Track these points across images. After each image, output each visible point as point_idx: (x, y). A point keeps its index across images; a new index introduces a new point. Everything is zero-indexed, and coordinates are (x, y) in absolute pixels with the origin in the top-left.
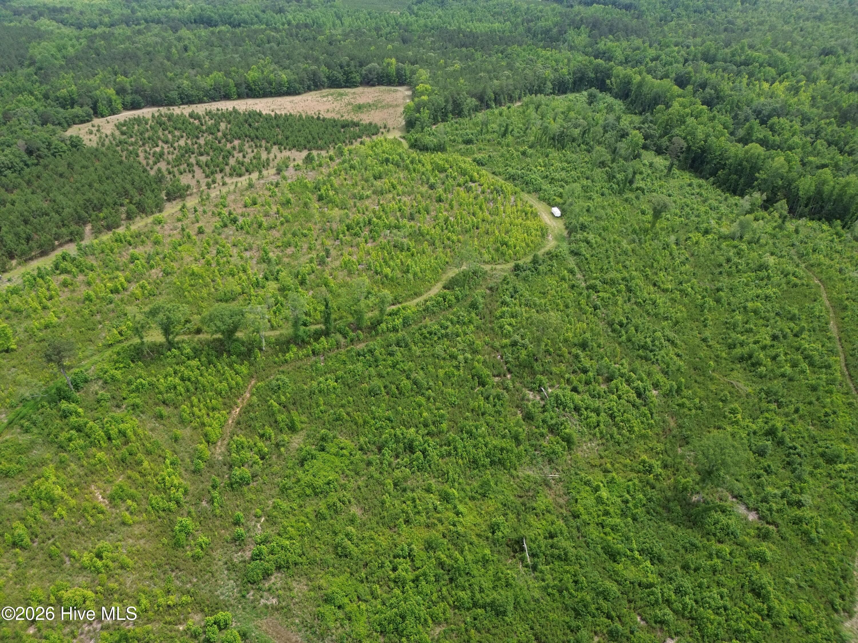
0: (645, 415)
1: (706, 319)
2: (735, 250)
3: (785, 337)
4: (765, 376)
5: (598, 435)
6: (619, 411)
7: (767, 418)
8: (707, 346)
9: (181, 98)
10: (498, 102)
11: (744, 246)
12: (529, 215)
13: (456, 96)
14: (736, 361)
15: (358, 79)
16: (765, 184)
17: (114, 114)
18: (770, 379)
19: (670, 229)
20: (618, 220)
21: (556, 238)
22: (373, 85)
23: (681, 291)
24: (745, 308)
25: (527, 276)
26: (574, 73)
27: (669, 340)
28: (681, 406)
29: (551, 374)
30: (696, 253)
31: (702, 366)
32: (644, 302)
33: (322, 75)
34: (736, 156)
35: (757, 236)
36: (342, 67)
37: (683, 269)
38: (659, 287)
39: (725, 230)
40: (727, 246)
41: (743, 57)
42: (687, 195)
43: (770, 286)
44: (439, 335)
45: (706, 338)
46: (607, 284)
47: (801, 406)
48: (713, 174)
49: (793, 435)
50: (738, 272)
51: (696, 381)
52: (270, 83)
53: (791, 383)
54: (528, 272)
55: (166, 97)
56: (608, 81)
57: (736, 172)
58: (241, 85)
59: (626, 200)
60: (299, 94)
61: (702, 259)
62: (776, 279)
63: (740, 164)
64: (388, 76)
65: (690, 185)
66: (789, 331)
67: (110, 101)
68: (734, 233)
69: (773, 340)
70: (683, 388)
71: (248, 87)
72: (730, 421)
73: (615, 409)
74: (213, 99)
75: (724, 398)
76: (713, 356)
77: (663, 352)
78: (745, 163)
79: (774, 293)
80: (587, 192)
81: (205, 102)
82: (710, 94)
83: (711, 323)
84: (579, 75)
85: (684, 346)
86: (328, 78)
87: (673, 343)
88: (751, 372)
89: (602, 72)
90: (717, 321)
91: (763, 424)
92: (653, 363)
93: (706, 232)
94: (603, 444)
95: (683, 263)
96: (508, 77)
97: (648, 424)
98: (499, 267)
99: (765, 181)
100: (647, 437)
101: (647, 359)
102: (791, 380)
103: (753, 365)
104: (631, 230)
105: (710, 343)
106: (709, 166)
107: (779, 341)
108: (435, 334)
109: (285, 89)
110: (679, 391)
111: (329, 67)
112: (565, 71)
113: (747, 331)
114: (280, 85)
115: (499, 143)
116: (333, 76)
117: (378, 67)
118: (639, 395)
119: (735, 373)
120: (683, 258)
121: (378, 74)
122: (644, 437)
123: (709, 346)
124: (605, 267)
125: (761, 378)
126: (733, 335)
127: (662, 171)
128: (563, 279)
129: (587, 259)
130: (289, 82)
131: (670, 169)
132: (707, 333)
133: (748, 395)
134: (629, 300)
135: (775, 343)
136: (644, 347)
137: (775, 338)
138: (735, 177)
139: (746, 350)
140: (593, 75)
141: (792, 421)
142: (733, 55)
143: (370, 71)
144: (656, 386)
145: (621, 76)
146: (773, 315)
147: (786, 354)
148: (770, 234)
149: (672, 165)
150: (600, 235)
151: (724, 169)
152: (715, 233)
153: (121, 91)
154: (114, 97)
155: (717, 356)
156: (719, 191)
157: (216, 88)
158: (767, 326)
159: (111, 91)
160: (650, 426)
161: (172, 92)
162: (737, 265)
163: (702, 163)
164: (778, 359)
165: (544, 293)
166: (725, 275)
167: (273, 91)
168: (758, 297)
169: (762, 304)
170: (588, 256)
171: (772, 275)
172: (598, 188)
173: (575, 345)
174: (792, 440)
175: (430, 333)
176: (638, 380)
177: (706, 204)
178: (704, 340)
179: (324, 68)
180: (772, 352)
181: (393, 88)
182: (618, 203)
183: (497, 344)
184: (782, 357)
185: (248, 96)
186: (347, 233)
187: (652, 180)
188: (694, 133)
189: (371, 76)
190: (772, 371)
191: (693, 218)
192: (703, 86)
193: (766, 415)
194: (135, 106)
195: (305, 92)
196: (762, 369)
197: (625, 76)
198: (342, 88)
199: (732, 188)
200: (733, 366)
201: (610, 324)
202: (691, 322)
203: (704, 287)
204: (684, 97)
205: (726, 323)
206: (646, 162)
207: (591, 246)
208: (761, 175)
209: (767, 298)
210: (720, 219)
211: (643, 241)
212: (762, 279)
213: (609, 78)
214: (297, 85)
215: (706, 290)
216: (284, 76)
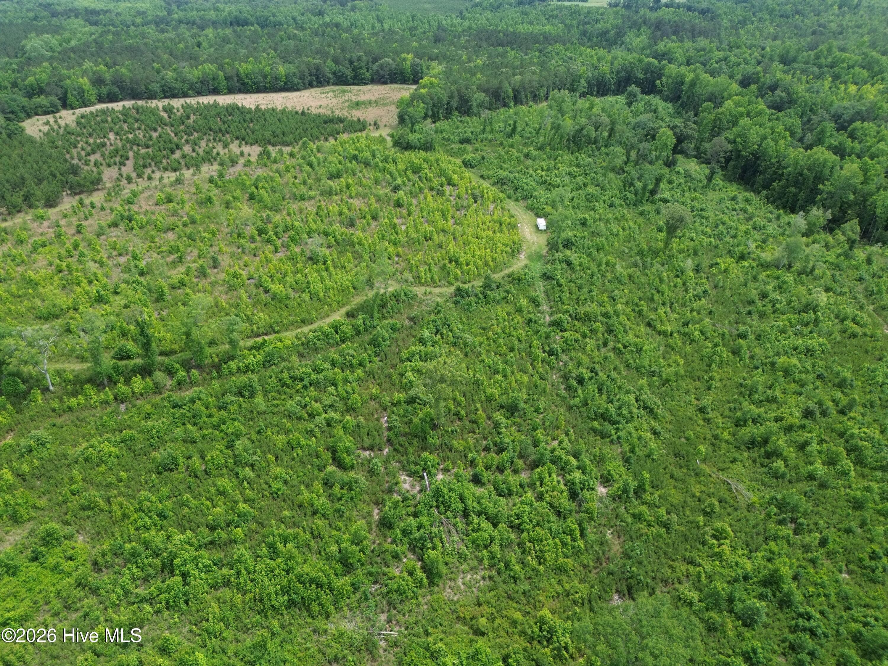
0: (570, 533)
1: (711, 378)
2: (776, 283)
3: (824, 413)
4: (783, 476)
5: (486, 562)
6: (531, 521)
7: (772, 552)
8: (704, 419)
9: (164, 91)
10: (517, 100)
11: (789, 278)
12: (504, 226)
13: (464, 90)
14: (743, 447)
15: (368, 75)
16: (832, 198)
17: (86, 106)
18: (790, 482)
19: (691, 251)
20: (622, 238)
21: (530, 257)
22: (385, 83)
23: (685, 335)
24: (773, 364)
25: (469, 304)
26: (618, 72)
27: (645, 408)
28: (638, 517)
29: (450, 450)
30: (721, 284)
31: (688, 452)
32: (625, 347)
33: (327, 70)
34: (796, 163)
35: (810, 266)
36: (351, 62)
37: (696, 305)
38: (654, 328)
39: (767, 256)
40: (768, 276)
41: (830, 60)
42: (726, 211)
43: (815, 335)
44: (306, 382)
45: (705, 407)
46: (579, 320)
47: (832, 534)
48: (766, 186)
49: (811, 589)
50: (774, 312)
51: (672, 476)
52: (265, 77)
53: (821, 492)
54: (473, 299)
55: (147, 89)
56: (658, 82)
57: (796, 184)
58: (231, 77)
59: (641, 214)
60: (298, 90)
61: (728, 293)
62: (825, 325)
63: (801, 175)
64: (402, 73)
65: (734, 199)
66: (831, 403)
67: (82, 92)
68: (778, 260)
69: (806, 417)
70: (648, 487)
71: (240, 79)
72: (710, 552)
73: (525, 518)
74: (199, 93)
75: (708, 509)
76: (709, 436)
77: (630, 427)
78: (805, 171)
79: (820, 345)
80: (591, 202)
81: (191, 97)
82: (781, 98)
83: (719, 384)
84: (623, 74)
85: (669, 418)
86: (334, 74)
87: (651, 411)
88: (762, 465)
89: (653, 72)
90: (728, 383)
91: (764, 562)
92: (612, 442)
93: (742, 257)
94: (491, 578)
95: (698, 297)
96: (534, 73)
97: (573, 547)
98: (437, 290)
99: (831, 195)
100: (566, 571)
101: (603, 435)
102: (823, 486)
103: (768, 455)
104: (635, 250)
105: (710, 416)
106: (762, 177)
107: (814, 420)
108: (302, 380)
109: (282, 83)
110: (639, 491)
111: (336, 61)
112: (606, 69)
113: (768, 401)
114: (277, 79)
115: (501, 144)
116: (340, 71)
117: (391, 62)
118: (573, 495)
119: (738, 467)
120: (699, 290)
121: (390, 70)
122: (561, 570)
123: (708, 421)
124: (582, 298)
125: (777, 478)
126: (746, 405)
127: (701, 181)
128: (519, 311)
129: (560, 286)
130: (287, 76)
131: (710, 179)
132: (707, 400)
133: (750, 507)
134: (605, 345)
135: (806, 422)
136: (604, 417)
137: (808, 414)
138: (793, 189)
139: (758, 431)
140: (642, 76)
141: (813, 562)
142: (818, 57)
143: (381, 67)
144: (606, 480)
145: (673, 75)
146: (811, 377)
147: (822, 441)
148: (832, 263)
149: (713, 173)
150: (589, 255)
151: (780, 180)
152: (754, 260)
153: (98, 81)
154: (88, 88)
155: (716, 437)
156: (771, 207)
157: (203, 81)
158: (801, 394)
159: (85, 81)
160: (577, 552)
161: (153, 84)
162: (774, 303)
163: (755, 173)
164: (808, 448)
165: (484, 329)
166: (755, 317)
167: (268, 85)
168: (795, 349)
169: (800, 360)
170: (563, 281)
171: (821, 318)
172: (606, 198)
173: (502, 407)
174: (808, 597)
175: (294, 378)
176: (578, 468)
177: (751, 222)
178: (702, 410)
179: (329, 62)
180: (800, 437)
181: (405, 86)
182: (629, 217)
183: (387, 399)
184: (814, 447)
185: (241, 91)
186: (258, 238)
187: (683, 191)
188: (745, 134)
189: (382, 73)
190: (796, 467)
191: (728, 239)
192: (773, 88)
193: (772, 545)
194: (112, 98)
195: (305, 88)
196: (779, 464)
197: (679, 75)
198: (349, 85)
199: (789, 205)
200: (737, 455)
201: (566, 377)
202: (689, 380)
203: (721, 331)
204: (742, 96)
205: (741, 385)
206: (681, 169)
207: (572, 269)
208: (826, 187)
209: (809, 352)
210: (764, 241)
211: (648, 265)
212: (807, 325)
213: (660, 78)
214: (295, 80)
215: (723, 335)
216: (282, 69)
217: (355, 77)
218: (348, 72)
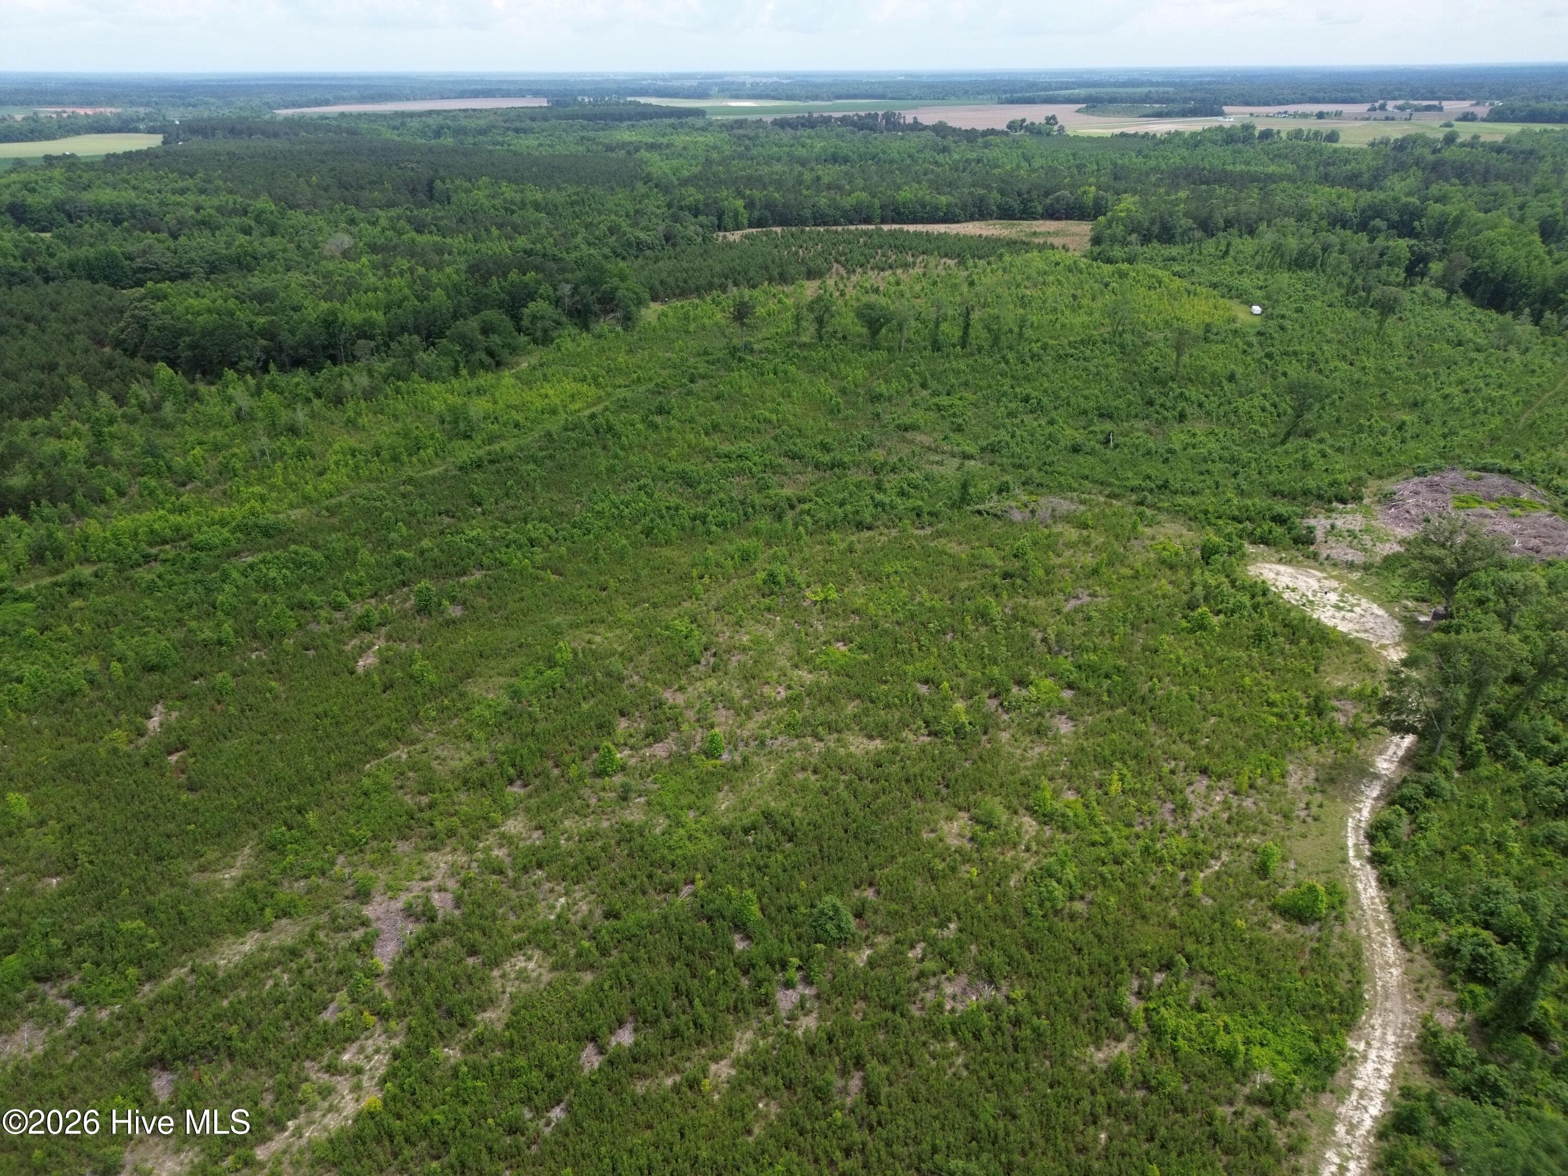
9: (815, 218)
13: (1166, 217)
15: (1040, 209)
17: (739, 230)
22: (1059, 219)
33: (991, 202)
36: (1019, 195)
52: (924, 206)
58: (887, 207)
60: (958, 222)
64: (1081, 208)
67: (736, 214)
71: (897, 208)
74: (852, 222)
86: (999, 207)
96: (1252, 206)
109: (942, 214)
111: (1002, 192)
112: (1348, 206)
114: (937, 208)
116: (1006, 204)
117: (1069, 195)
121: (1067, 204)
130: (948, 207)
143: (1057, 200)
153: (750, 205)
154: (742, 210)
157: (857, 209)
159: (740, 203)
167: (926, 216)
179: (995, 195)
181: (1085, 222)
185: (897, 221)
189: (1057, 206)
194: (762, 223)
195: (967, 221)
198: (1016, 219)
214: (957, 211)
216: (943, 199)
217: (1024, 211)
218: (1016, 205)
